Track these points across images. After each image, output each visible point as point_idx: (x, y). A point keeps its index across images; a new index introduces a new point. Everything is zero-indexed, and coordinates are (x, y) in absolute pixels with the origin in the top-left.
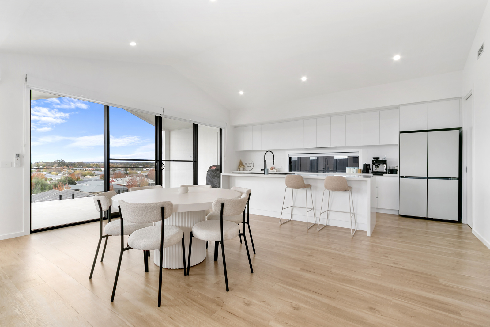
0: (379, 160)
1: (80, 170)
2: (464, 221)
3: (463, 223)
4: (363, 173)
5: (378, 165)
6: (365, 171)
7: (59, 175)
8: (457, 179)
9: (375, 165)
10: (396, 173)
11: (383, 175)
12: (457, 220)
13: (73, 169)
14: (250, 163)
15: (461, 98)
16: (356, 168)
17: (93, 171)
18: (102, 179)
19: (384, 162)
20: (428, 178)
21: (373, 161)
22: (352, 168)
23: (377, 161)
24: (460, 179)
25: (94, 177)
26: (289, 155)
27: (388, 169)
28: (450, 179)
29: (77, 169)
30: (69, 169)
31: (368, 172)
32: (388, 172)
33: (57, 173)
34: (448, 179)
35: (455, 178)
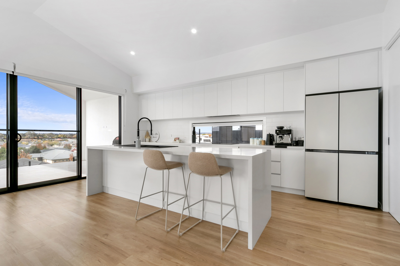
0: (283, 129)
1: (49, 140)
2: (385, 208)
3: (383, 211)
4: (267, 144)
5: (282, 135)
6: (269, 143)
7: (29, 144)
8: (376, 153)
9: (278, 136)
10: (303, 145)
11: (286, 147)
12: (376, 206)
13: (43, 139)
14: (156, 134)
15: (380, 48)
16: (260, 139)
17: (60, 141)
18: (65, 148)
19: (289, 132)
20: (339, 152)
21: (276, 131)
22: (255, 139)
23: (281, 131)
24: (380, 153)
25: (61, 146)
26: (193, 125)
27: (294, 140)
28: (368, 154)
29: (46, 139)
30: (39, 140)
31: (271, 144)
32: (293, 144)
33: (27, 143)
34: (365, 154)
35: (373, 153)
